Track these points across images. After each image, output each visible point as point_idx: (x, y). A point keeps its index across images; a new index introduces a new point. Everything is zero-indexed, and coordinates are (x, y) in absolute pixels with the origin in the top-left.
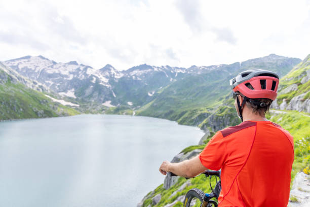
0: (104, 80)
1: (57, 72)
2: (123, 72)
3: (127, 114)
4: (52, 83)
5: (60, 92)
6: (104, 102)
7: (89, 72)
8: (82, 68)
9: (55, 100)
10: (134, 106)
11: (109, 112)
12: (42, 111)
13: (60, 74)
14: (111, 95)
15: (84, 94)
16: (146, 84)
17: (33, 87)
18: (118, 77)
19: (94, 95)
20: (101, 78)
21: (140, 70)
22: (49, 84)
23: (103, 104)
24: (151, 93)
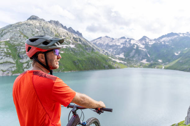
0: (142, 46)
1: (114, 44)
2: (155, 40)
3: (158, 68)
4: (112, 50)
5: (116, 55)
6: (142, 60)
7: (132, 42)
8: (128, 40)
9: (113, 60)
10: (163, 62)
11: (145, 67)
12: (107, 66)
13: (116, 45)
14: (146, 55)
15: (129, 55)
16: (173, 47)
17: (103, 53)
18: (151, 43)
19: (136, 56)
20: (140, 45)
21: (168, 37)
22: (111, 51)
23: (141, 61)
24: (178, 53)
